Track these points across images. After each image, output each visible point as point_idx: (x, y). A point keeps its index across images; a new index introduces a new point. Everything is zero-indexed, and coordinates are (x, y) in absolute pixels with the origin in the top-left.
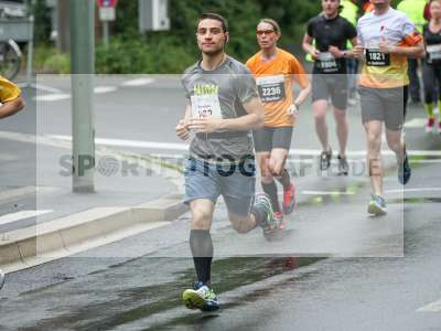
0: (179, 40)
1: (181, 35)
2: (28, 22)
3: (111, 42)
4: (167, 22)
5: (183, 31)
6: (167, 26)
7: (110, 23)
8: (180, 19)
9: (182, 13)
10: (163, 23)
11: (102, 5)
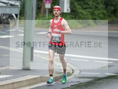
0: (73, 16)
1: (75, 15)
2: (18, 7)
3: (49, 16)
4: (69, 10)
5: (75, 13)
6: (69, 11)
7: (49, 9)
8: (74, 9)
9: (76, 7)
10: (68, 10)
11: (46, 3)
